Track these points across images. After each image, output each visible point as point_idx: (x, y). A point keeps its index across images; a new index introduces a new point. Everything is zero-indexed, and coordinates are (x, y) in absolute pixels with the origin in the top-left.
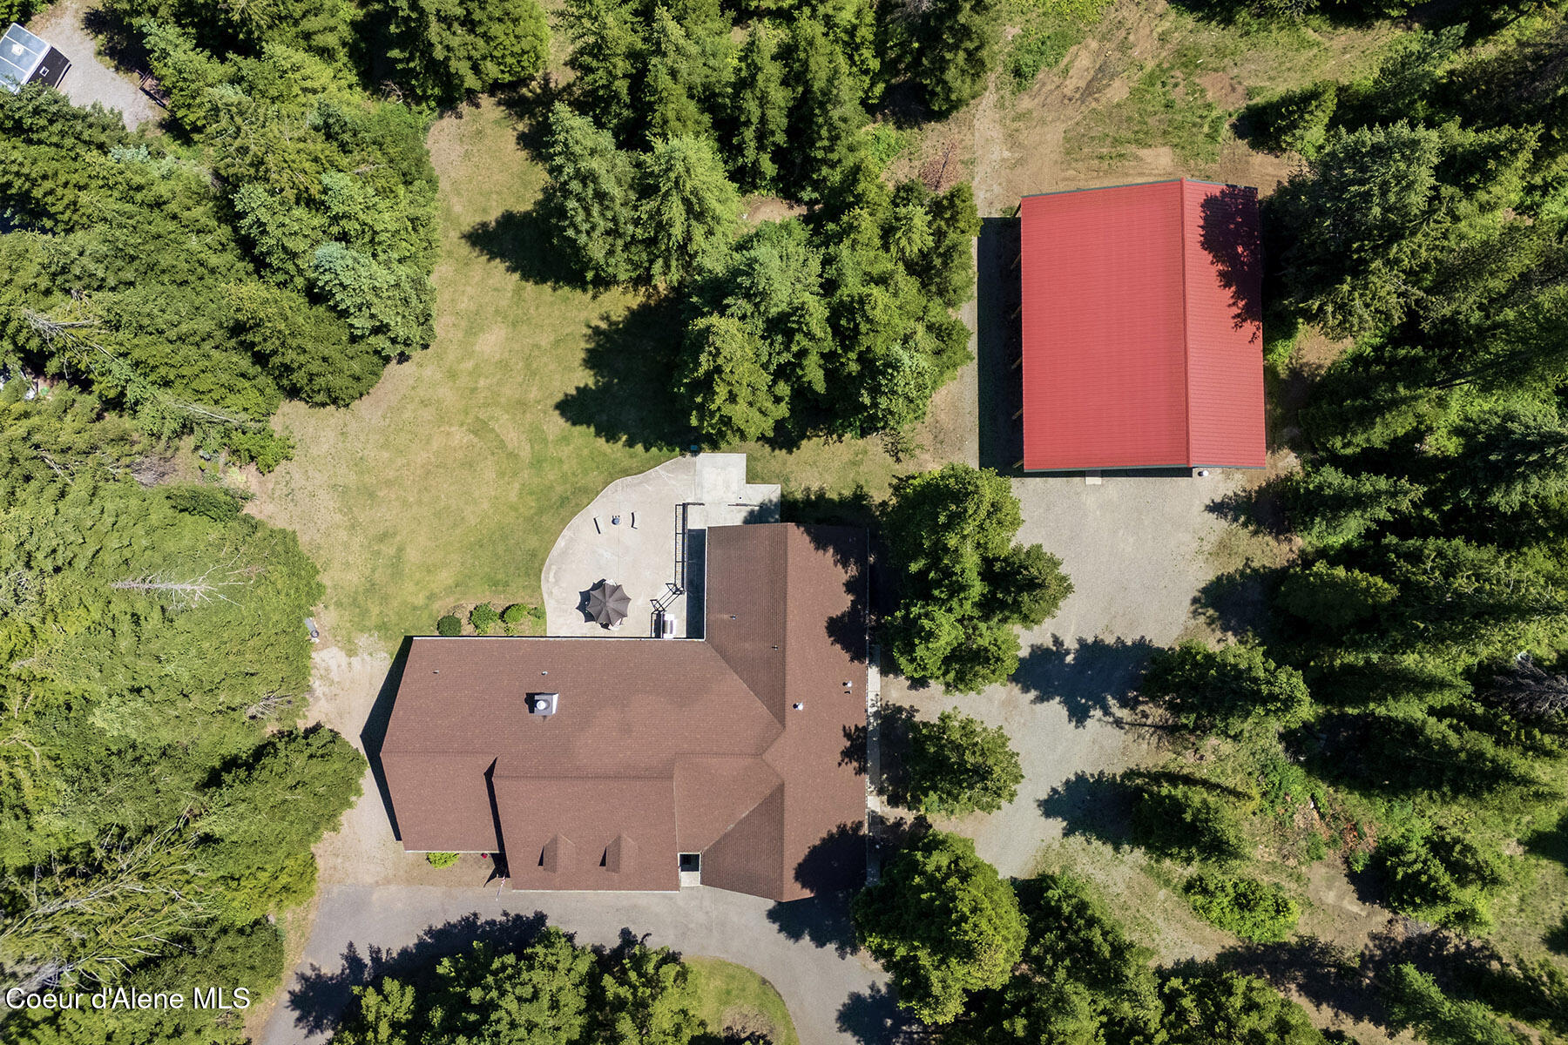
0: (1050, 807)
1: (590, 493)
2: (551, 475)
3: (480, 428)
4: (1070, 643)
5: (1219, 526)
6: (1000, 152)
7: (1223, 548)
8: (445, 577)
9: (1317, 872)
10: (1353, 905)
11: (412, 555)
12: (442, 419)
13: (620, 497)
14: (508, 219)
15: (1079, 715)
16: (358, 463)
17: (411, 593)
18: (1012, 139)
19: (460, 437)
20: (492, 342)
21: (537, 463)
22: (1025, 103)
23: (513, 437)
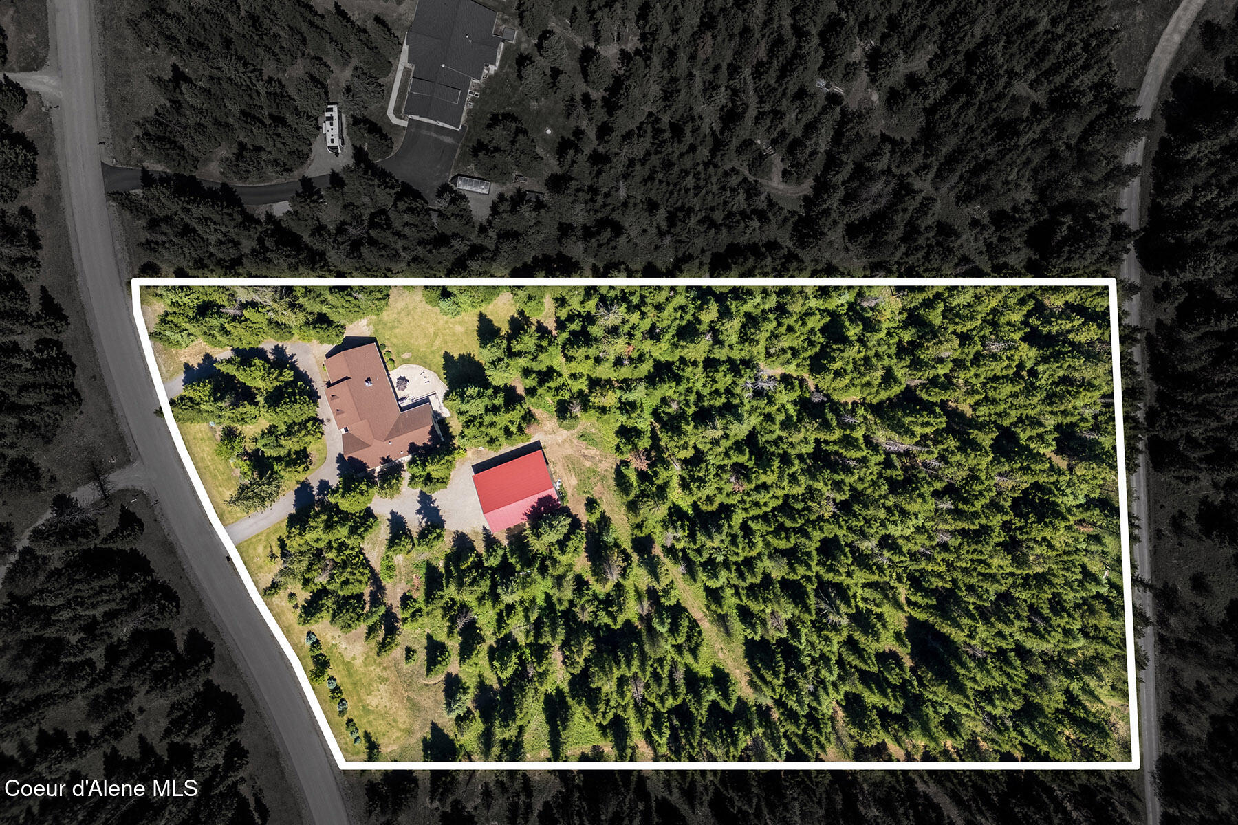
0: (393, 513)
1: (430, 368)
2: (431, 357)
3: (436, 335)
4: (436, 504)
5: (481, 530)
6: (560, 439)
7: (476, 534)
8: (395, 341)
9: (403, 585)
10: (399, 596)
11: (397, 330)
12: (434, 324)
13: (432, 376)
14: (490, 321)
15: (419, 512)
16: (415, 308)
17: (388, 334)
18: (564, 441)
19: (432, 331)
20: (459, 329)
21: (432, 352)
22: (575, 441)
23: (437, 343)
